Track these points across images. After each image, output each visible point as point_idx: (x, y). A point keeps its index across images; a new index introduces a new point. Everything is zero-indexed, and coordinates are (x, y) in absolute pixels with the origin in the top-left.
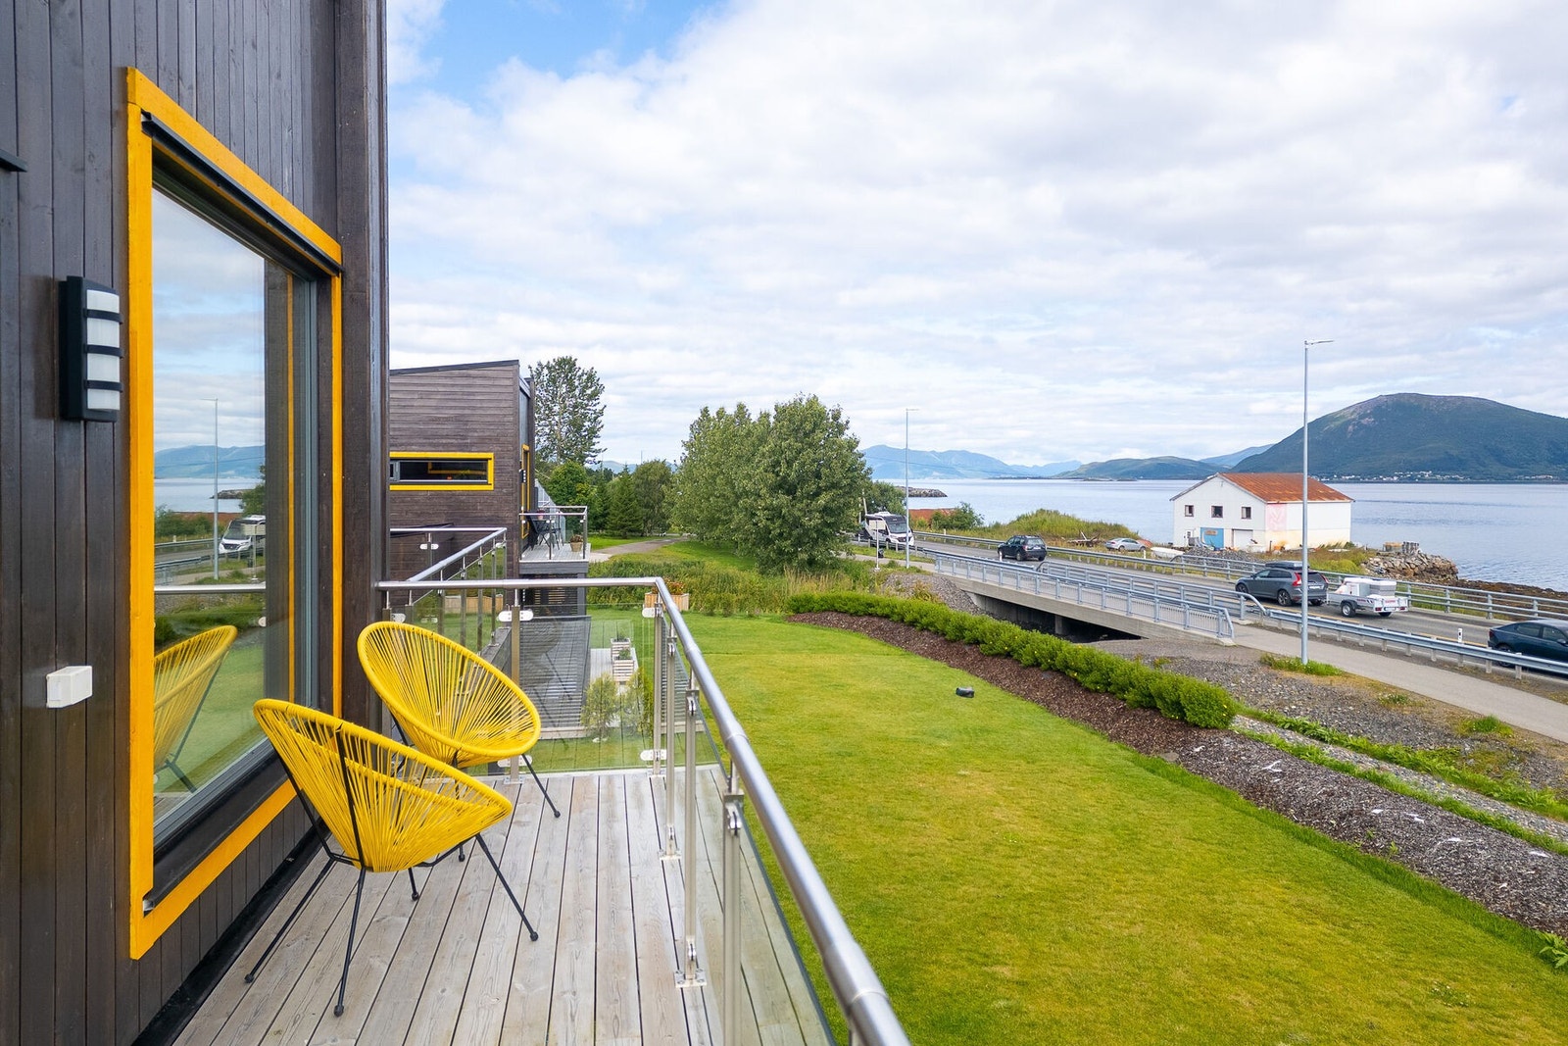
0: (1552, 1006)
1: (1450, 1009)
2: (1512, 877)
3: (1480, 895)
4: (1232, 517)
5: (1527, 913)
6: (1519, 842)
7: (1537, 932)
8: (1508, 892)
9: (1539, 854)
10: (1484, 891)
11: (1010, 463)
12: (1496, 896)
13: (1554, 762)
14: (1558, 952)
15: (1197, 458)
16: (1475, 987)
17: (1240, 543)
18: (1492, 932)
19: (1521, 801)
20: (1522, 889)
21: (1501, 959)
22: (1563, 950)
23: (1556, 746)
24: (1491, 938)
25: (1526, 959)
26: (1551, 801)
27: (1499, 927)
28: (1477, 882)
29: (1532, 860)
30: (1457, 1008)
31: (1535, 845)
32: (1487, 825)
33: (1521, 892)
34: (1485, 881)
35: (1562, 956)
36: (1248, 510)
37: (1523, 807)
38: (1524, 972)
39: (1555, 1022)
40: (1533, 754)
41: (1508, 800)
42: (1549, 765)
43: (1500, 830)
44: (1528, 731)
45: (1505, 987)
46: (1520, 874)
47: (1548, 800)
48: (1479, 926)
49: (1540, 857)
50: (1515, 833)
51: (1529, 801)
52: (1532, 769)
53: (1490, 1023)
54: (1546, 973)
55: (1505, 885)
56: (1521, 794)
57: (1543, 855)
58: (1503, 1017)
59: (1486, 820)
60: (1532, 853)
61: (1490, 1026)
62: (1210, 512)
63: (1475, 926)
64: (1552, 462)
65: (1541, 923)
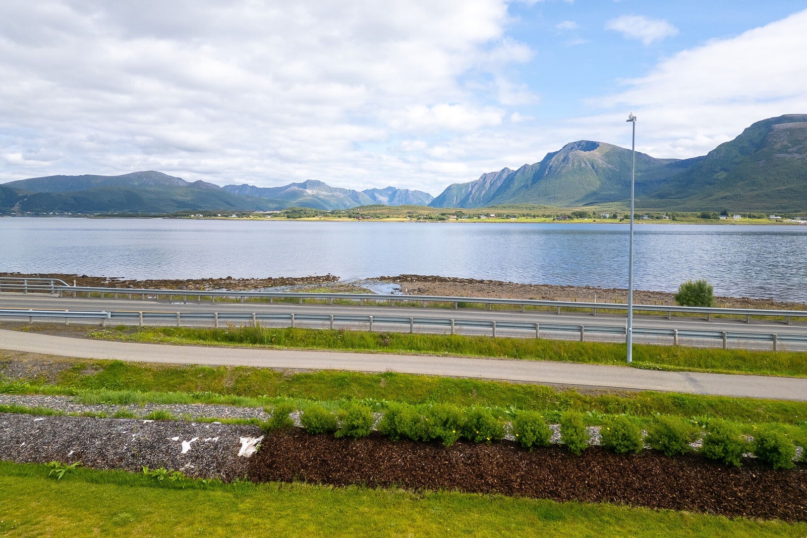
0: (61, 502)
1: (7, 535)
2: (28, 438)
3: (9, 455)
5: (38, 455)
6: (26, 416)
7: (46, 464)
8: (26, 447)
9: (39, 420)
10: (11, 452)
12: (19, 452)
13: (22, 364)
14: (59, 470)
16: (18, 513)
18: (20, 475)
19: (11, 390)
20: (34, 442)
21: (29, 489)
22: (60, 468)
23: (22, 355)
24: (20, 479)
25: (41, 482)
26: (28, 385)
27: (24, 470)
28: (6, 448)
29: (36, 424)
30: (10, 532)
31: (35, 415)
32: (5, 412)
33: (33, 444)
34: (12, 446)
35: (61, 471)
37: (13, 393)
38: (43, 490)
39: (64, 511)
40: (11, 362)
41: (4, 392)
42: (19, 366)
43: (14, 413)
44: (6, 350)
45: (34, 504)
46: (31, 434)
47: (26, 386)
48: (12, 474)
49: (40, 421)
50: (23, 412)
51: (16, 389)
52: (10, 370)
53: (30, 531)
54: (54, 485)
55: (23, 444)
56: (10, 387)
57: (41, 419)
58: (37, 523)
59: (5, 409)
60: (35, 420)
61: (31, 533)
63: (9, 475)
65: (46, 458)
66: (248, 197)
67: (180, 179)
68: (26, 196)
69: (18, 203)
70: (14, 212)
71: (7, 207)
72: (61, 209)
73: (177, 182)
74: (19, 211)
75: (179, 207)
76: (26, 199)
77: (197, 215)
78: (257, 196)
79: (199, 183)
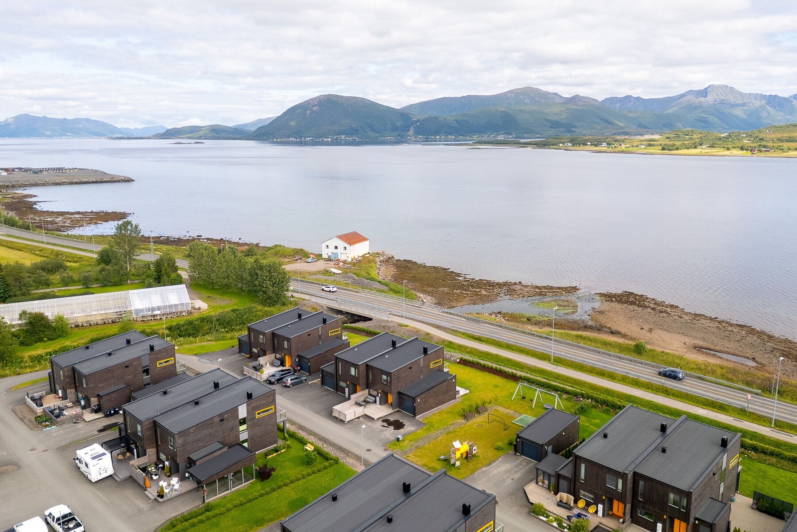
4: (340, 249)
11: (119, 126)
15: (230, 125)
17: (343, 257)
36: (345, 248)
62: (334, 248)
64: (392, 130)
66: (630, 112)
67: (556, 94)
68: (418, 121)
69: (412, 128)
70: (409, 136)
71: (404, 131)
72: (446, 132)
73: (553, 97)
74: (413, 135)
75: (552, 128)
76: (418, 124)
77: (566, 144)
78: (642, 108)
79: (575, 99)
